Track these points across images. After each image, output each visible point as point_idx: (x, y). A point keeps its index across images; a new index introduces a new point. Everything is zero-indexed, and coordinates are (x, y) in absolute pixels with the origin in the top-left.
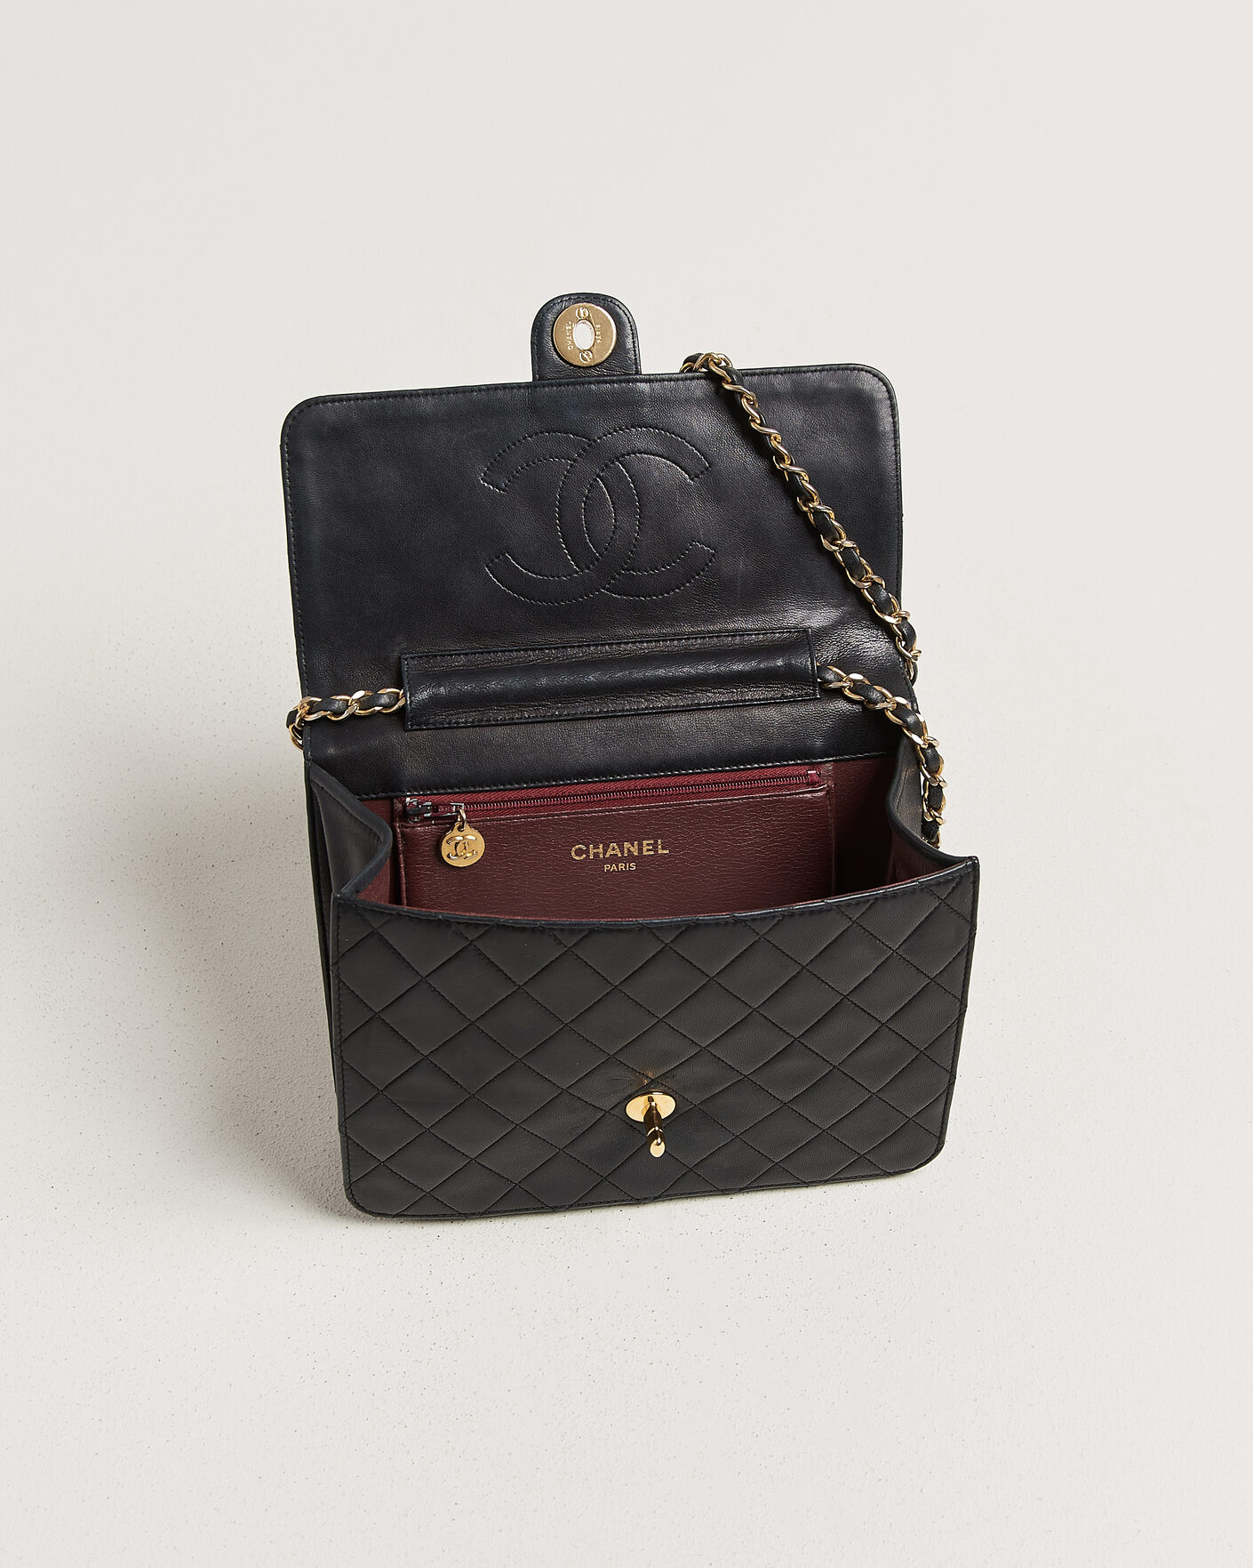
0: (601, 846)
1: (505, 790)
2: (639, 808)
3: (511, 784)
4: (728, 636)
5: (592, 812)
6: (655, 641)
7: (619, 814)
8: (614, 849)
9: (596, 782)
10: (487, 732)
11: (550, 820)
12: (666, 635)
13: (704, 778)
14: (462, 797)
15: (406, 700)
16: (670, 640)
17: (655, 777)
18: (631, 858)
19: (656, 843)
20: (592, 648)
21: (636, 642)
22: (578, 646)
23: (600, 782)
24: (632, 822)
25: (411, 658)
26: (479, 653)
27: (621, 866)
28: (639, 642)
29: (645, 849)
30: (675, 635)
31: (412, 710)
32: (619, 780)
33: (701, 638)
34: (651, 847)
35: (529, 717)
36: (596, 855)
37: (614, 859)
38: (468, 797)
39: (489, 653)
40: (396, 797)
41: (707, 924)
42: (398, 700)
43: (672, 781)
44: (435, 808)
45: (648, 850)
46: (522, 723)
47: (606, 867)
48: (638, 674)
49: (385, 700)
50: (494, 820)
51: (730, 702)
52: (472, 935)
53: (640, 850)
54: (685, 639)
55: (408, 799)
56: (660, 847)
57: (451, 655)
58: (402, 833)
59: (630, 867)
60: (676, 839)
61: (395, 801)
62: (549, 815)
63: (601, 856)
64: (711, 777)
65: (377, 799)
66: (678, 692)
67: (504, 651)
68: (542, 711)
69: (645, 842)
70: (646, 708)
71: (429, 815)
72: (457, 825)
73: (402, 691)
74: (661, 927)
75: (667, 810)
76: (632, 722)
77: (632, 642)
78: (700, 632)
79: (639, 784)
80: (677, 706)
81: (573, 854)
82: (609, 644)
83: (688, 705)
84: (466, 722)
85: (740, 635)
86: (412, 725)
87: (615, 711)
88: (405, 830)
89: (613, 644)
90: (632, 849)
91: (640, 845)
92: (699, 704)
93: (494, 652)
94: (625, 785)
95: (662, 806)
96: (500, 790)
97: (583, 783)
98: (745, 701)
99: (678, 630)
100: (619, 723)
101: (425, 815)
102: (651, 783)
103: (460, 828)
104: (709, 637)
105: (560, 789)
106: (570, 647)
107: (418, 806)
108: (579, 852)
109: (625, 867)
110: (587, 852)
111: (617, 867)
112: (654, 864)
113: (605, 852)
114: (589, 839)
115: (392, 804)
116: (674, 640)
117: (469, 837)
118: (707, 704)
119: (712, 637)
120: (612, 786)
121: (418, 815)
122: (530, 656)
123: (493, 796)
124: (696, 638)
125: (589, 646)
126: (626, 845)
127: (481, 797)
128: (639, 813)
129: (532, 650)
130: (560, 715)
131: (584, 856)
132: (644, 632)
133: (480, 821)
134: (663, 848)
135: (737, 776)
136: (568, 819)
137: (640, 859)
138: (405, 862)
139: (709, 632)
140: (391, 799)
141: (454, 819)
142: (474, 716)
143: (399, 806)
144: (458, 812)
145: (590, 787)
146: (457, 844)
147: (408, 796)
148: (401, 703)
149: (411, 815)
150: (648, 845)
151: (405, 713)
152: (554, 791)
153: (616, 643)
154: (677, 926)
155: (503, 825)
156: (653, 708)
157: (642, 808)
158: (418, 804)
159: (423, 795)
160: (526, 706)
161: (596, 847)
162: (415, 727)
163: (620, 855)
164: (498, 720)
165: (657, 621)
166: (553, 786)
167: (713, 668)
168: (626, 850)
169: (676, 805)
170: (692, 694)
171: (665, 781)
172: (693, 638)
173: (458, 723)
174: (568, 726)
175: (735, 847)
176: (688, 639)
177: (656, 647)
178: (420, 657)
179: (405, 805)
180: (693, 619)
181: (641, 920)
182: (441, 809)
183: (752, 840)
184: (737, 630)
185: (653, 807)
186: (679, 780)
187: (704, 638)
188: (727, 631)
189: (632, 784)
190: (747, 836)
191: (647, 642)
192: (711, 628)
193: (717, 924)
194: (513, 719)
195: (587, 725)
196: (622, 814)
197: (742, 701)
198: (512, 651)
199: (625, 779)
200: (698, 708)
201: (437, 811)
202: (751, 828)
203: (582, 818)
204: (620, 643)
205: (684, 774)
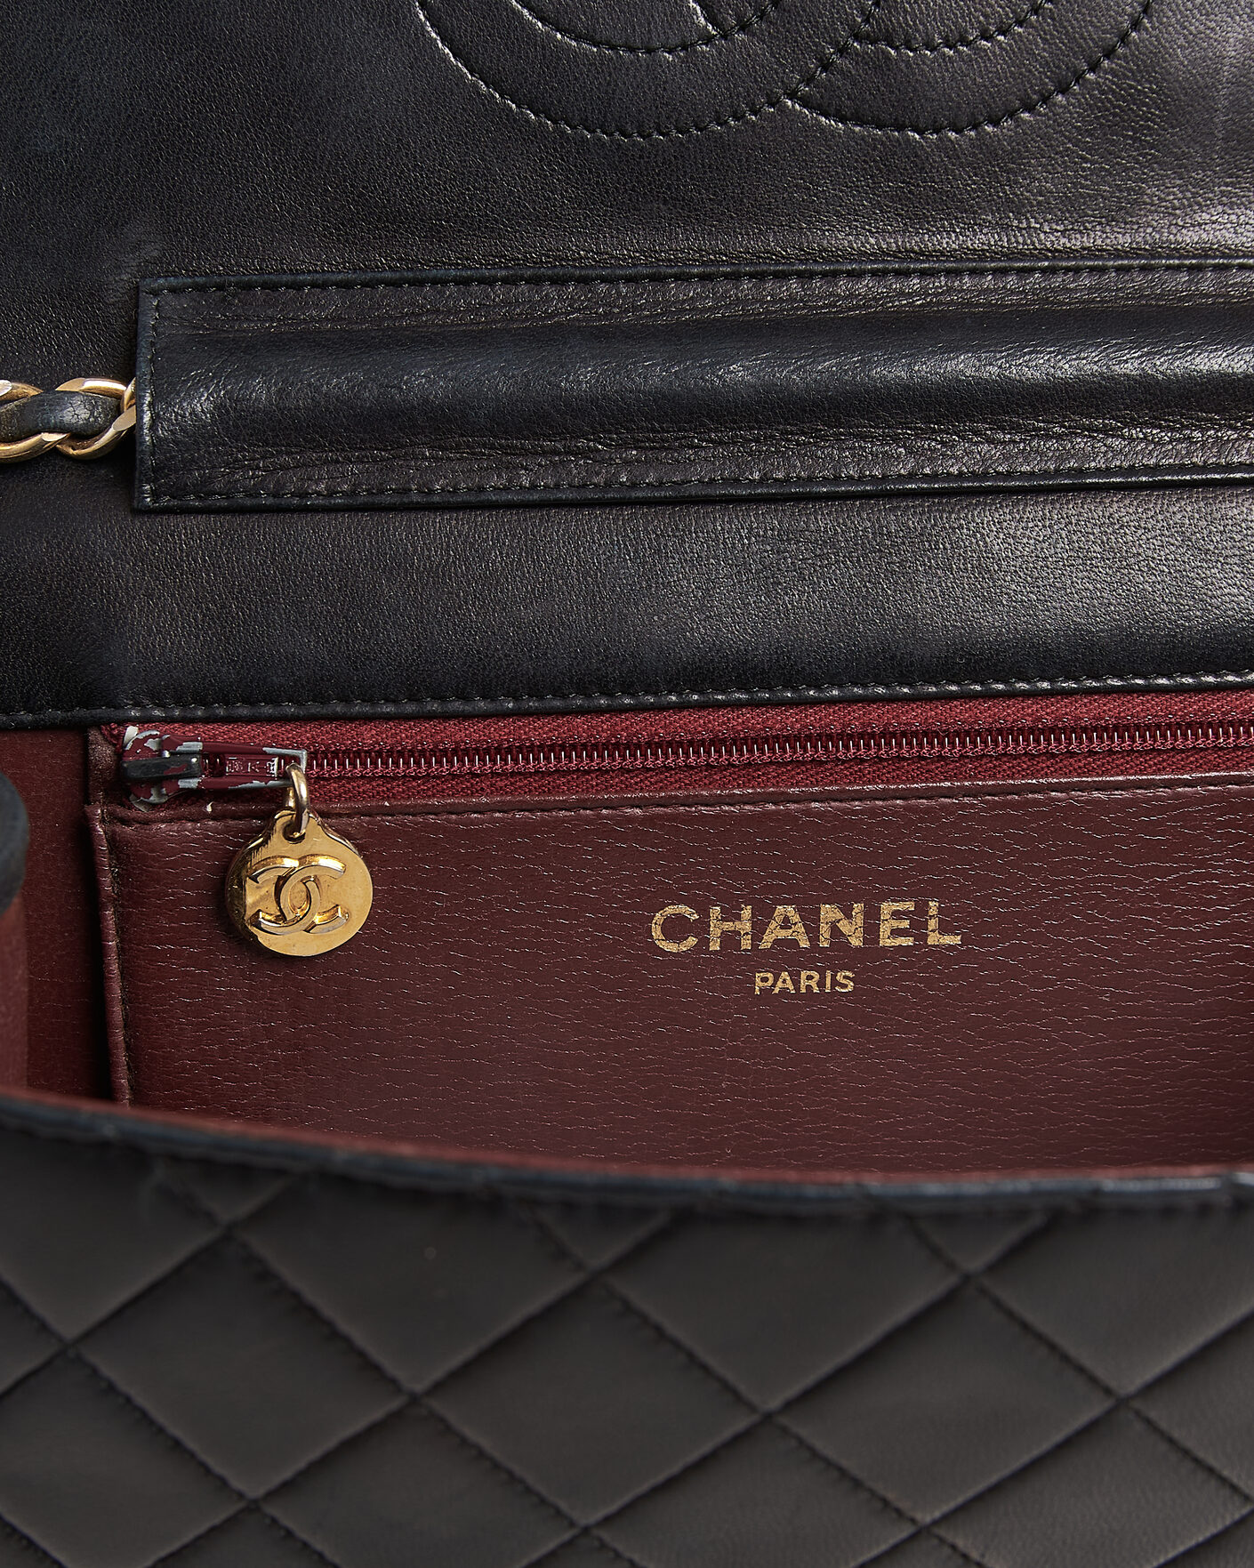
0: (747, 912)
1: (446, 717)
2: (874, 796)
3: (465, 698)
4: (1178, 268)
5: (720, 801)
6: (948, 272)
7: (808, 812)
8: (786, 924)
9: (738, 705)
10: (398, 528)
11: (587, 820)
12: (981, 255)
13: (1085, 710)
14: (308, 732)
15: (140, 417)
16: (995, 271)
17: (930, 698)
18: (840, 954)
19: (922, 909)
20: (746, 285)
21: (885, 272)
22: (703, 278)
23: (753, 704)
24: (849, 841)
25: (173, 290)
26: (388, 283)
27: (809, 980)
28: (898, 273)
29: (885, 929)
30: (1012, 255)
31: (158, 443)
32: (814, 702)
33: (1092, 269)
34: (905, 924)
35: (534, 487)
36: (730, 939)
37: (786, 957)
38: (327, 734)
39: (419, 283)
40: (98, 724)
41: (1129, 1211)
42: (118, 411)
43: (985, 714)
44: (214, 758)
45: (896, 933)
46: (509, 506)
47: (761, 981)
48: (892, 370)
49: (77, 414)
50: (405, 811)
51: (1182, 469)
52: (230, 1208)
53: (871, 930)
54: (1043, 271)
55: (132, 732)
56: (933, 924)
57: (299, 287)
58: (113, 840)
59: (835, 982)
60: (986, 902)
61: (94, 735)
62: (582, 804)
63: (746, 944)
64: (1110, 710)
65: (37, 728)
66: (1015, 428)
67: (466, 282)
68: (576, 470)
69: (887, 908)
70: (911, 477)
71: (193, 783)
72: (282, 818)
73: (131, 388)
74: (951, 1215)
75: (963, 806)
76: (862, 521)
77: (874, 273)
78: (1092, 253)
79: (878, 717)
80: (1009, 475)
81: (657, 932)
82: (800, 275)
83: (1046, 474)
84: (331, 493)
85: (1216, 268)
86: (155, 495)
87: (810, 479)
88: (119, 828)
89: (811, 275)
90: (844, 927)
91: (872, 917)
92: (1080, 472)
93: (435, 282)
94: (832, 719)
95: (949, 793)
96: (430, 717)
97: (700, 706)
98: (1229, 468)
99: (1020, 241)
100: (823, 521)
101: (182, 784)
102: (915, 716)
103: (292, 832)
104: (1119, 269)
105: (623, 721)
106: (677, 277)
107: (160, 752)
108: (675, 928)
109: (821, 984)
110: (701, 928)
111: (796, 983)
112: (911, 977)
113: (758, 930)
114: (709, 887)
115: (86, 744)
116: (1004, 272)
117: (323, 861)
118: (1108, 472)
119: (1128, 269)
120: (790, 720)
121: (158, 782)
122: (547, 300)
123: (407, 735)
124: (1077, 270)
125: (735, 277)
126: (828, 912)
127: (368, 735)
128: (872, 812)
129: (554, 281)
130: (634, 486)
131: (692, 941)
132: (913, 243)
133: (360, 813)
134: (944, 929)
135: (1192, 707)
136: (645, 820)
137: (868, 959)
138: (121, 931)
139: (1117, 254)
140: (80, 729)
141: (276, 797)
142: (352, 475)
143: (102, 752)
144: (285, 776)
145: (720, 722)
146: (281, 882)
147: (134, 721)
148: (124, 422)
149: (138, 782)
150: (897, 915)
151: (134, 451)
152: (603, 728)
153: (824, 274)
154: (1016, 1209)
155: (435, 828)
156: (934, 477)
157: (884, 795)
158: (163, 745)
159: (185, 721)
160: (525, 453)
161: (731, 914)
162: (165, 500)
163: (804, 944)
164: (431, 492)
165: (959, 209)
166: (600, 711)
167: (1130, 364)
168: (825, 931)
169: (992, 791)
170: (1059, 437)
171: (960, 713)
172: (1068, 270)
173: (304, 495)
174: (660, 521)
175: (1170, 934)
176: (1053, 270)
177: (950, 290)
178: (201, 288)
179: (120, 752)
180: (1072, 209)
181: (875, 1182)
182: (233, 766)
183: (1224, 915)
184: (1206, 252)
185: (918, 794)
186: (1007, 713)
187: (1103, 270)
188: (1176, 252)
189: (855, 718)
190: (1209, 903)
191: (923, 273)
192: (1124, 240)
193: (1168, 1209)
194: (481, 489)
195: (721, 523)
196: (819, 814)
197: (1217, 468)
198: (490, 282)
199: (833, 702)
200: (1078, 486)
201: (222, 773)
202: (1225, 879)
203: (689, 819)
204: (835, 274)
205: (1025, 695)
